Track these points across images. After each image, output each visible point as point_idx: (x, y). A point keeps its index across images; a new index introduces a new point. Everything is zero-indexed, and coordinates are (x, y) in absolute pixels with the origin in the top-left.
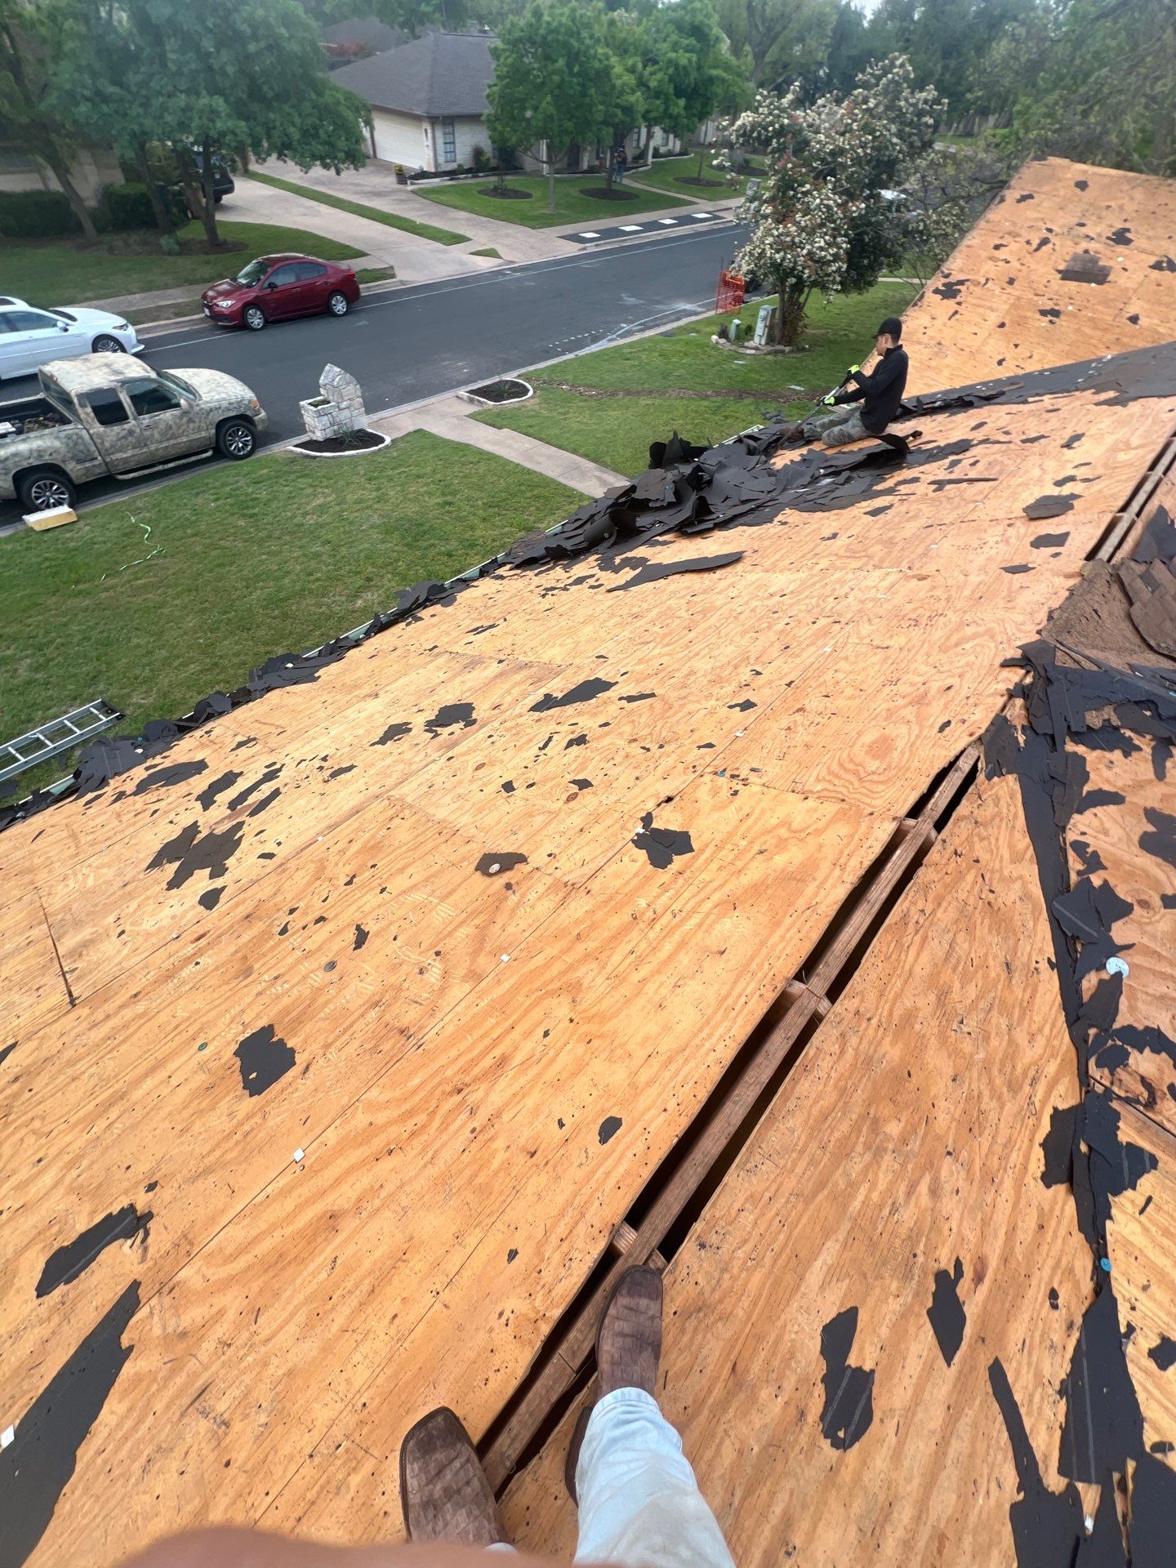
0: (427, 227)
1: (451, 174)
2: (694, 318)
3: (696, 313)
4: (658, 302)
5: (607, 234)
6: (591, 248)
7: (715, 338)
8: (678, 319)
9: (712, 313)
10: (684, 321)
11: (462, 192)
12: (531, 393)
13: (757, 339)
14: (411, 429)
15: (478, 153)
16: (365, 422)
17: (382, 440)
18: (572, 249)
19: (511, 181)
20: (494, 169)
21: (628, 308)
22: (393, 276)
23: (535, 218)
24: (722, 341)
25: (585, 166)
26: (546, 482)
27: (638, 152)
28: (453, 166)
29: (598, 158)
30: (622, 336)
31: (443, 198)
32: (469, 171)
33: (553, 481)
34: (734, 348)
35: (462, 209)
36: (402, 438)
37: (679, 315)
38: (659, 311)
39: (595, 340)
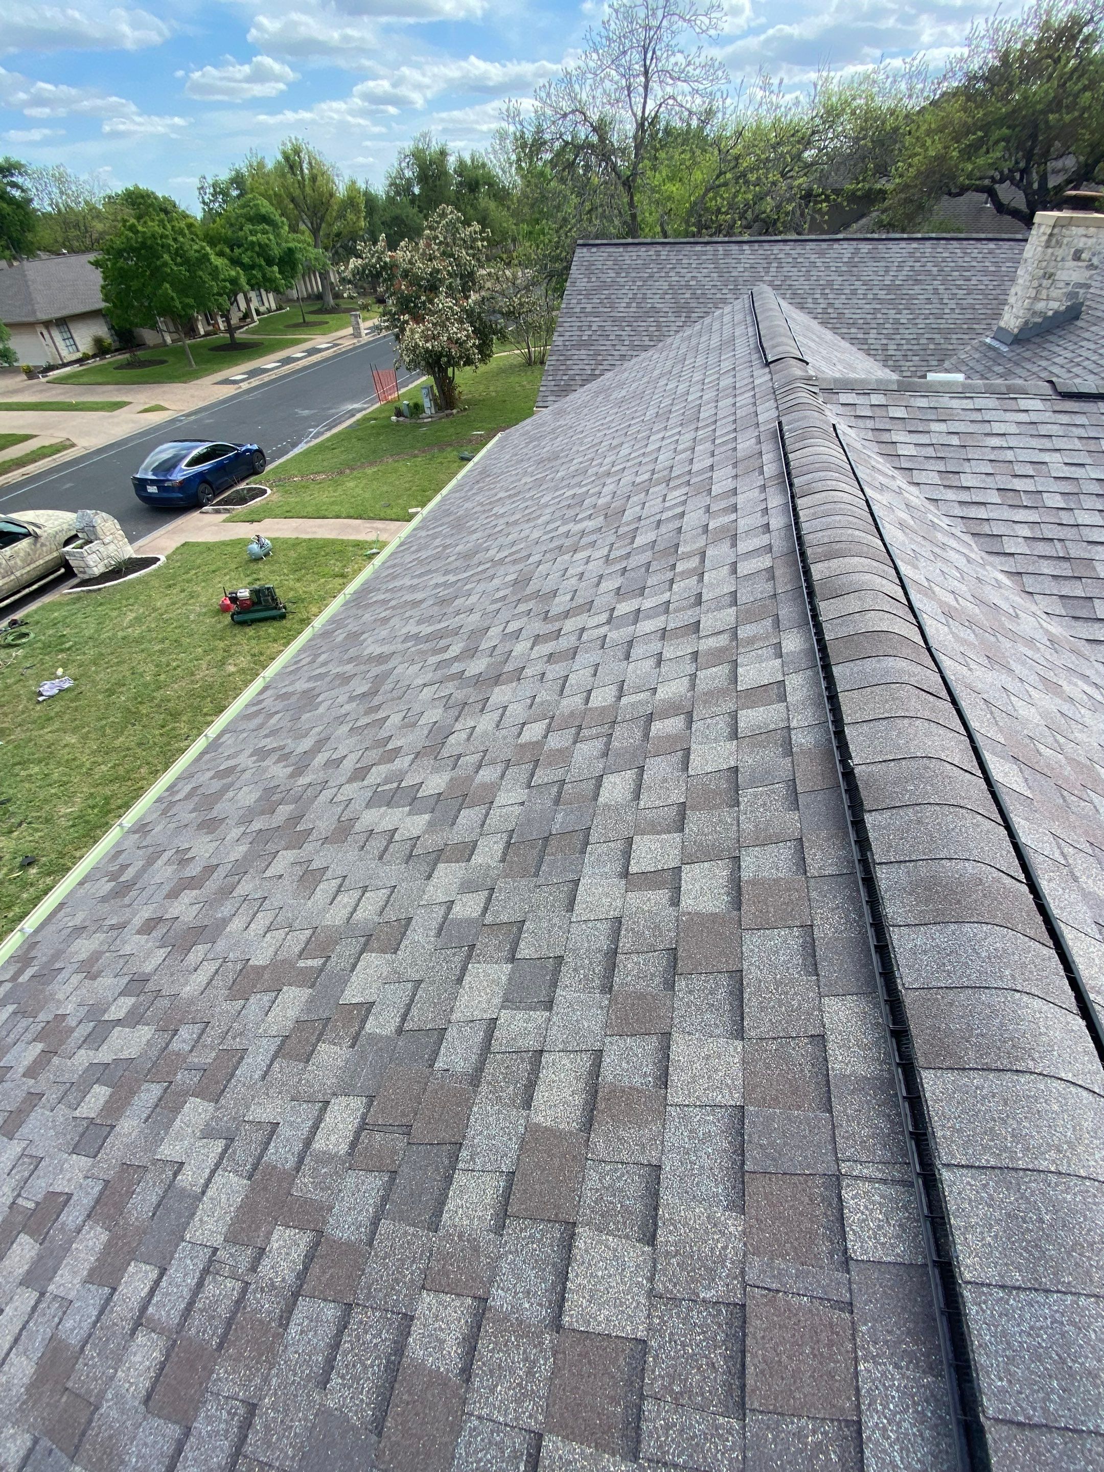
0: (83, 403)
1: (79, 361)
2: (364, 412)
3: (365, 409)
4: (329, 408)
5: (253, 374)
6: (245, 386)
7: (394, 418)
8: (353, 415)
9: (378, 405)
10: (359, 416)
11: (100, 370)
12: (269, 491)
13: (428, 411)
14: (179, 545)
15: (98, 342)
16: (130, 551)
17: (158, 559)
18: (229, 391)
19: (141, 354)
20: (116, 350)
21: (306, 418)
22: (73, 445)
23: (184, 376)
24: (401, 419)
25: (202, 333)
26: (333, 542)
27: (241, 315)
28: (79, 355)
29: (209, 324)
30: (315, 437)
31: (85, 380)
32: (94, 356)
34: (413, 421)
35: (108, 384)
36: (174, 553)
37: (352, 413)
38: (333, 415)
39: (294, 445)
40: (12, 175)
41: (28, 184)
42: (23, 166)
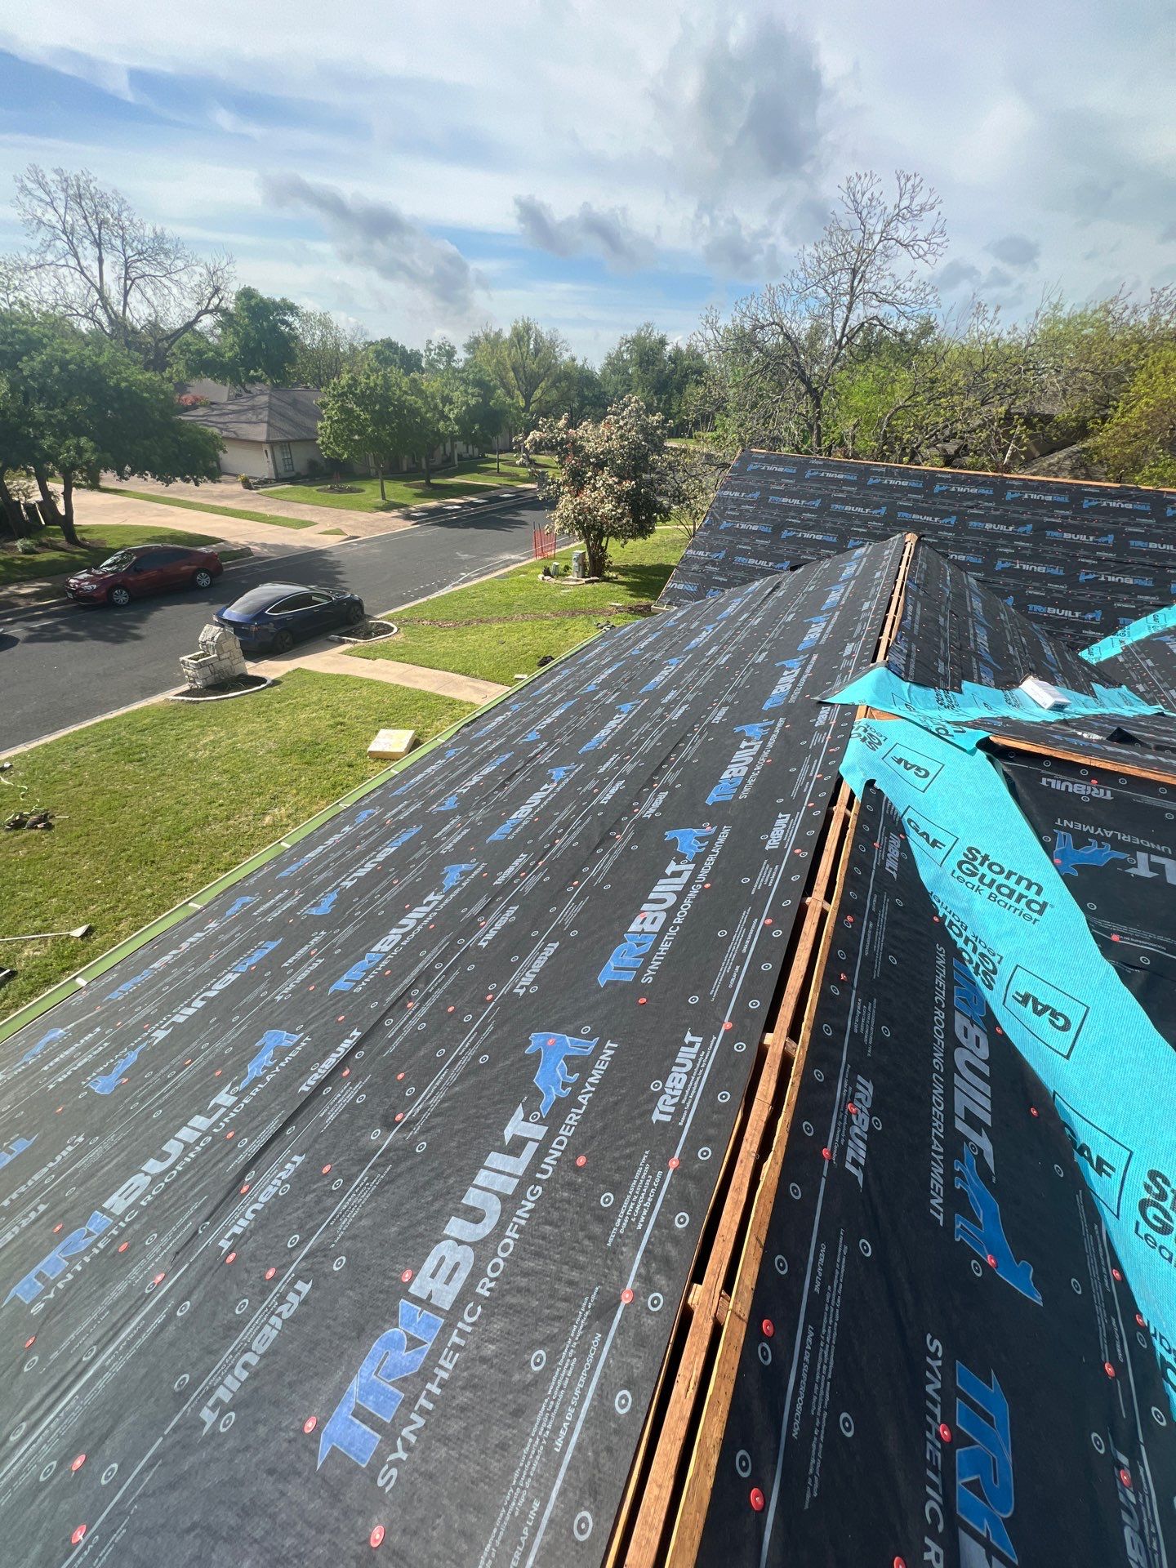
0: (277, 517)
1: (291, 479)
2: (519, 565)
3: (520, 561)
4: (488, 556)
5: (434, 513)
6: (423, 523)
7: (540, 576)
8: (507, 566)
9: (533, 560)
10: (511, 568)
11: (303, 491)
12: (395, 630)
13: (574, 574)
14: (291, 670)
15: (312, 464)
16: (244, 669)
17: (263, 682)
18: (407, 525)
20: (328, 474)
21: (463, 562)
22: (251, 554)
23: (372, 506)
24: (547, 578)
25: (405, 469)
26: (427, 696)
28: (293, 474)
30: (464, 582)
31: (288, 496)
32: (306, 476)
33: (432, 694)
34: (557, 581)
35: (307, 503)
36: (282, 678)
37: (507, 563)
38: (490, 562)
39: (441, 586)
40: (285, 314)
41: (297, 324)
42: (296, 308)
